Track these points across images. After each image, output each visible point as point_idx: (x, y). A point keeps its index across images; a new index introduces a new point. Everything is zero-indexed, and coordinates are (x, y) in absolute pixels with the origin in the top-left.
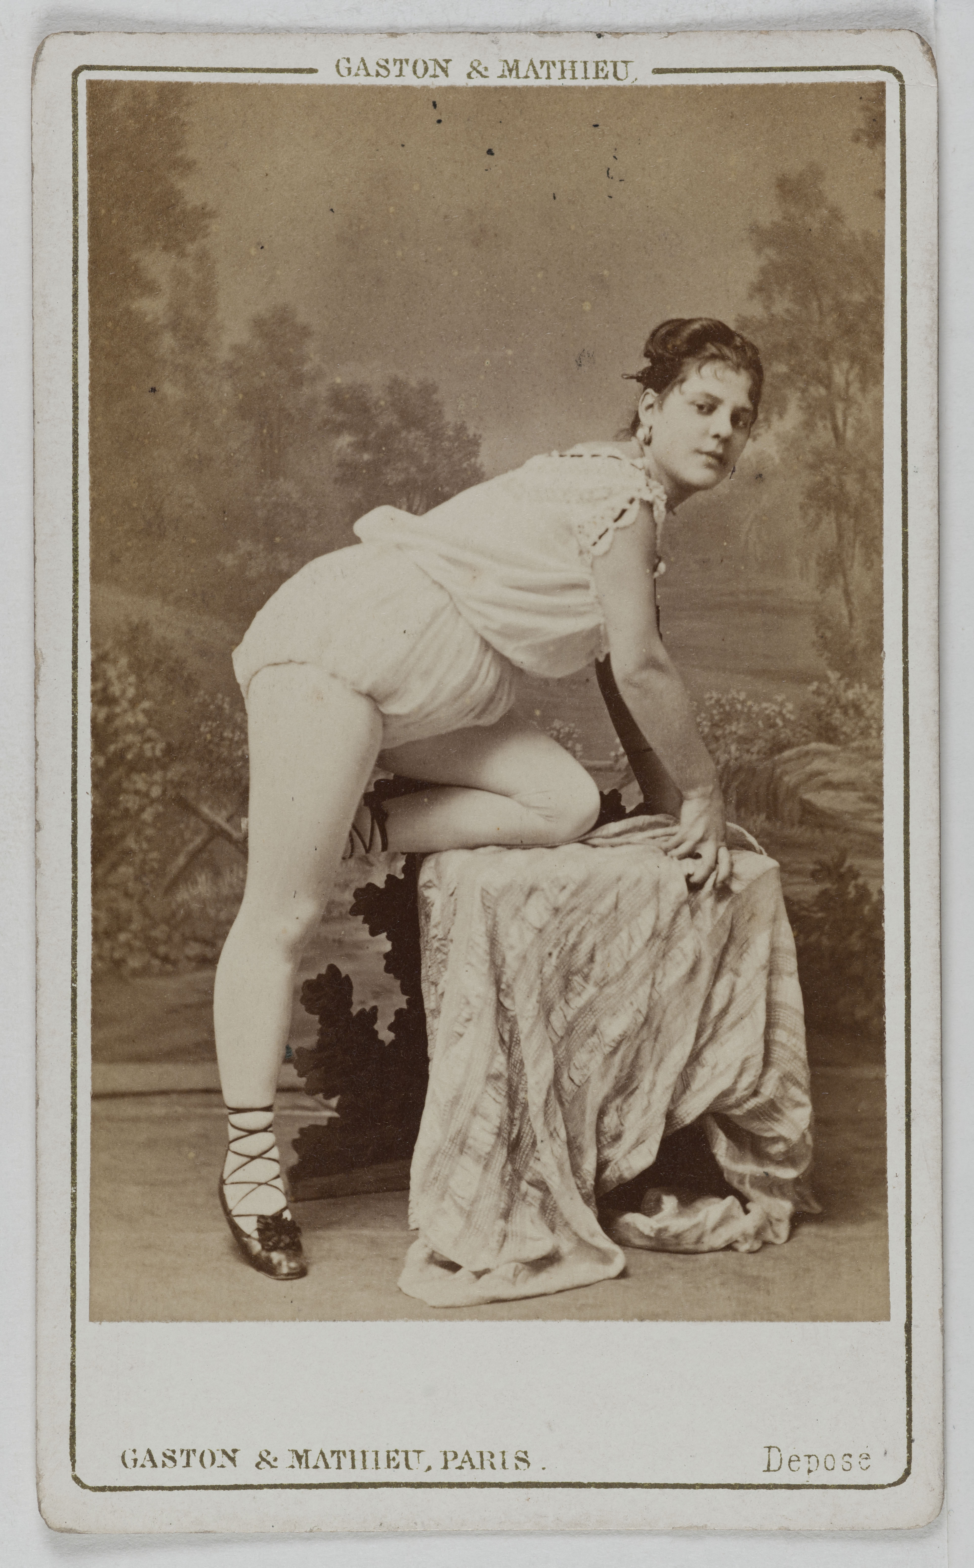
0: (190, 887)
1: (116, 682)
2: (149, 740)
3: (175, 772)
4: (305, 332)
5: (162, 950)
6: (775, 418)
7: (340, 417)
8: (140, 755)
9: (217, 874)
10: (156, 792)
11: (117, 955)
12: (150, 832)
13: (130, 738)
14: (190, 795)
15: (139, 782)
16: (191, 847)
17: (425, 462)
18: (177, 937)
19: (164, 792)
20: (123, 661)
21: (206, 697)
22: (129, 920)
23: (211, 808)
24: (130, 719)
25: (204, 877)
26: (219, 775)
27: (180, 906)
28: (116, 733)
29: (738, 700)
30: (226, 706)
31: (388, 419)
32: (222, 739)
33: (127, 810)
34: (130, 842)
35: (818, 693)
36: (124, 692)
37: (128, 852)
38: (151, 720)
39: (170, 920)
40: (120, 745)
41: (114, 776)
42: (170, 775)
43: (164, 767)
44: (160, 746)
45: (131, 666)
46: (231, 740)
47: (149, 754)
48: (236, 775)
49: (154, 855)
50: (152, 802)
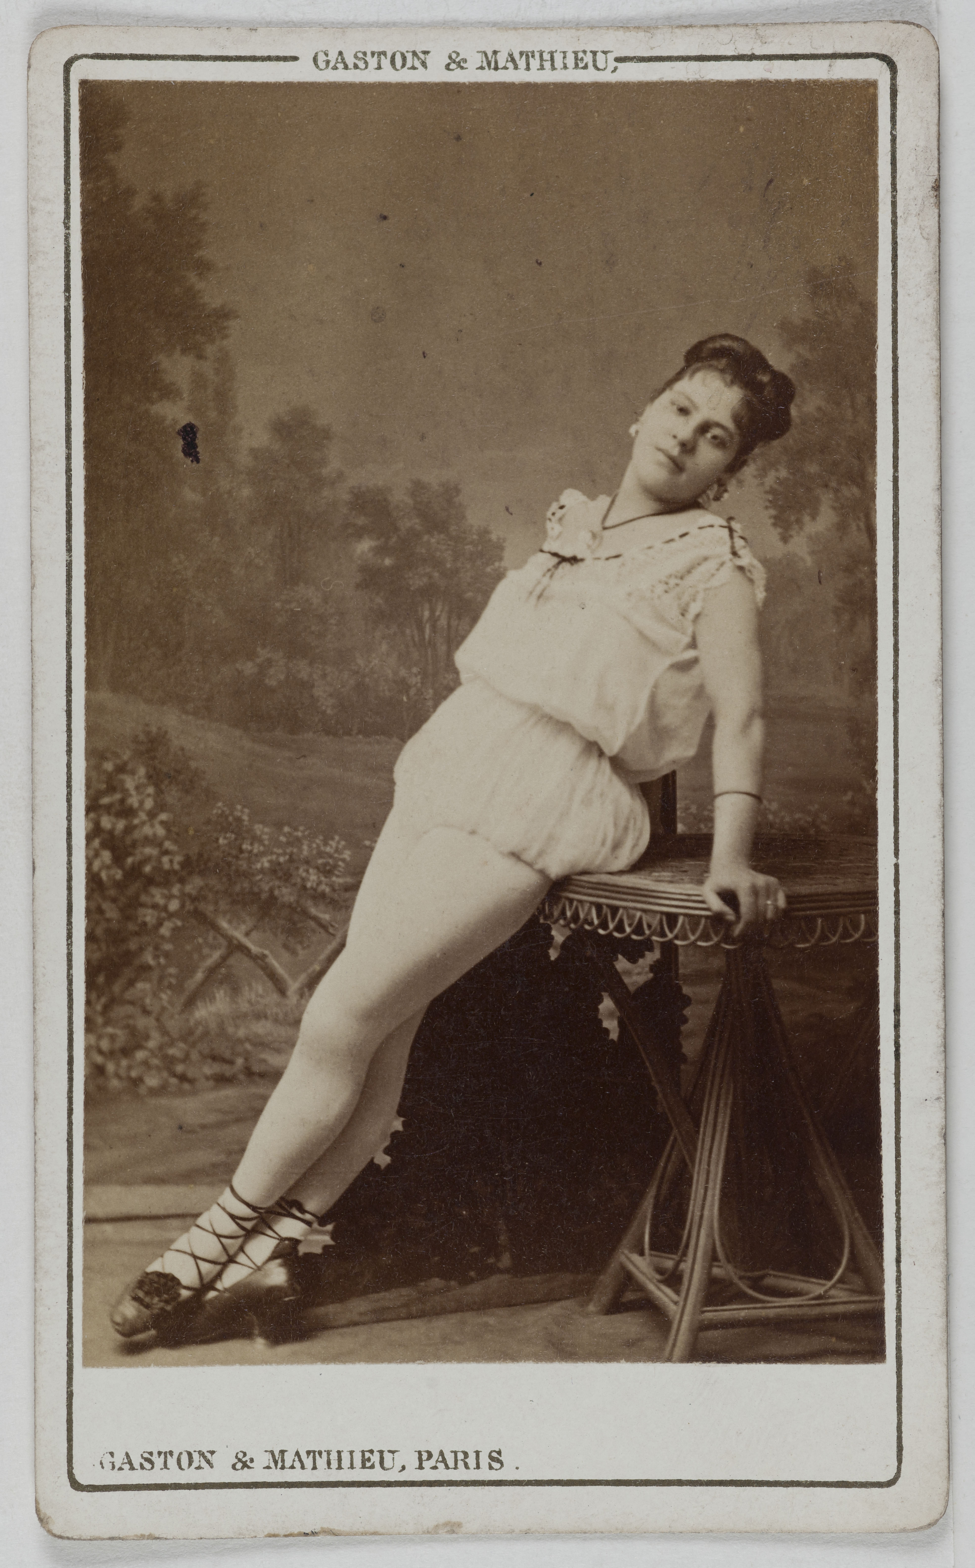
0: (208, 1004)
1: (133, 792)
2: (166, 852)
3: (194, 885)
4: (326, 434)
5: (180, 1068)
6: (807, 519)
7: (361, 521)
8: (158, 869)
9: (235, 990)
10: (174, 905)
11: (134, 1074)
12: (168, 947)
13: (148, 851)
14: (208, 909)
15: (158, 895)
16: (209, 962)
17: (448, 566)
18: (195, 1056)
19: (183, 906)
20: (142, 771)
21: (225, 809)
22: (147, 1037)
23: (230, 922)
24: (147, 830)
25: (222, 992)
26: (237, 888)
27: (198, 1023)
28: (134, 845)
29: (770, 810)
30: (245, 818)
31: (410, 523)
32: (241, 851)
33: (145, 924)
34: (148, 958)
35: (852, 803)
36: (141, 803)
37: (146, 968)
38: (168, 830)
39: (187, 1035)
40: (138, 857)
41: (132, 890)
42: (188, 888)
43: (182, 881)
44: (178, 859)
45: (149, 777)
46: (250, 852)
47: (167, 866)
48: (256, 890)
49: (172, 970)
50: (171, 916)
